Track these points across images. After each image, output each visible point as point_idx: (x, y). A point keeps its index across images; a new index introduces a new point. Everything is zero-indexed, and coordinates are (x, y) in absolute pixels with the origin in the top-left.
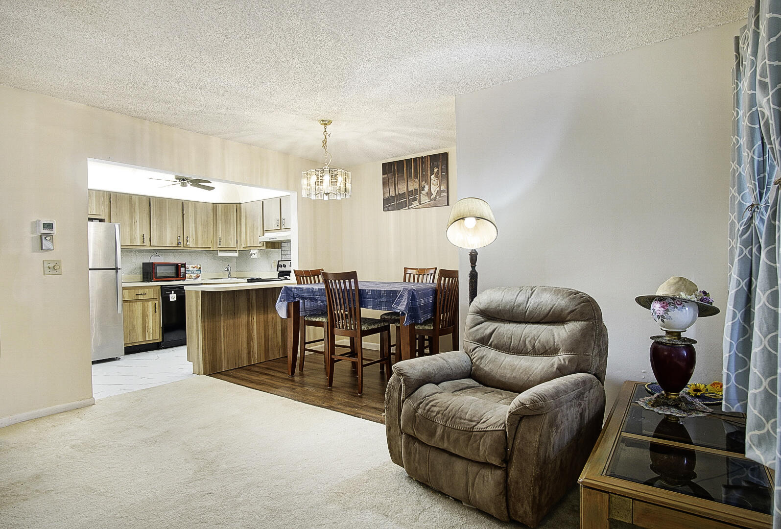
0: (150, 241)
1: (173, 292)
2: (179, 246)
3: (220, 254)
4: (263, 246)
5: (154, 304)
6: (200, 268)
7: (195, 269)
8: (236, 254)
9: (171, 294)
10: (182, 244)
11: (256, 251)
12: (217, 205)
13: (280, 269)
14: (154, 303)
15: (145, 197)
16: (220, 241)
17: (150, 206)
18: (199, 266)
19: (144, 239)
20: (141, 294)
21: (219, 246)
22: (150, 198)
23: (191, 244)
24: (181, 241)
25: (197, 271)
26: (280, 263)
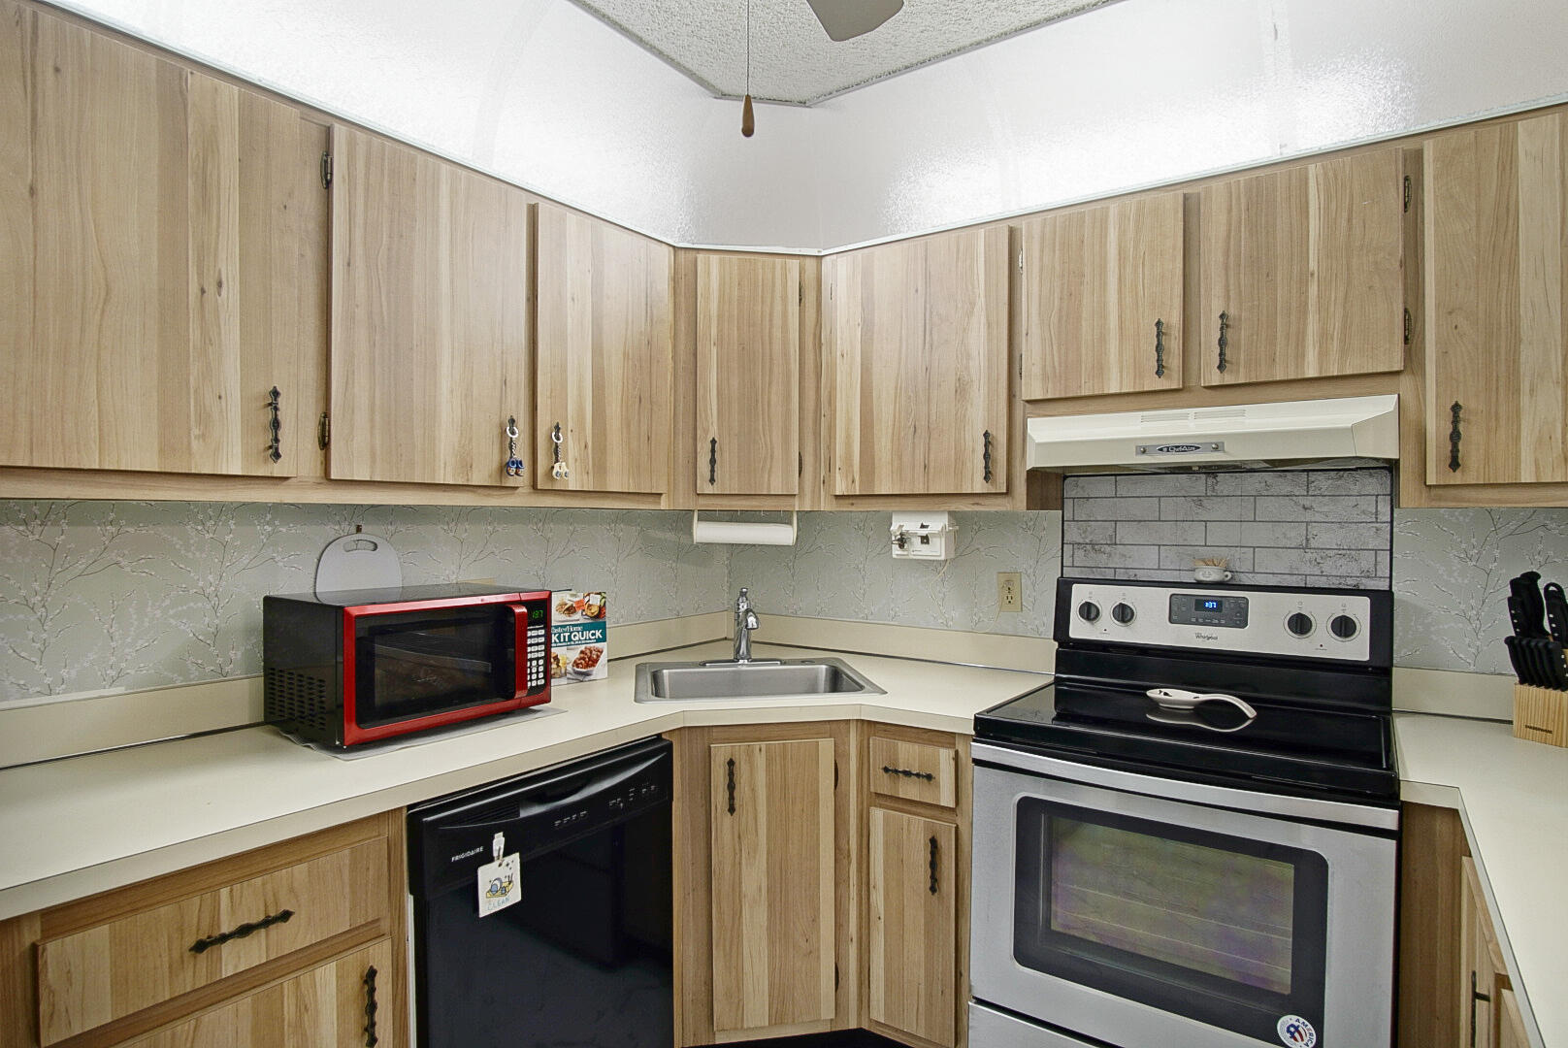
0: (324, 443)
1: (499, 841)
2: (510, 482)
3: (704, 532)
4: (1008, 493)
5: (354, 980)
6: (601, 611)
7: (578, 617)
8: (784, 535)
9: (487, 858)
10: (525, 471)
11: (938, 524)
12: (701, 256)
13: (1078, 629)
14: (354, 961)
15: (294, 111)
16: (713, 461)
17: (328, 184)
18: (596, 600)
19: (276, 424)
20: (245, 931)
21: (709, 489)
22: (328, 133)
23: (571, 472)
24: (521, 453)
25: (586, 627)
26: (1080, 594)
